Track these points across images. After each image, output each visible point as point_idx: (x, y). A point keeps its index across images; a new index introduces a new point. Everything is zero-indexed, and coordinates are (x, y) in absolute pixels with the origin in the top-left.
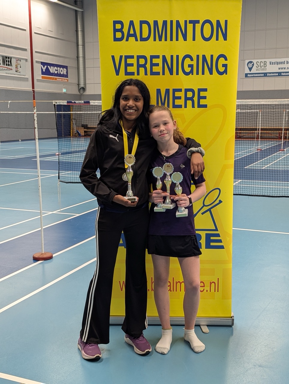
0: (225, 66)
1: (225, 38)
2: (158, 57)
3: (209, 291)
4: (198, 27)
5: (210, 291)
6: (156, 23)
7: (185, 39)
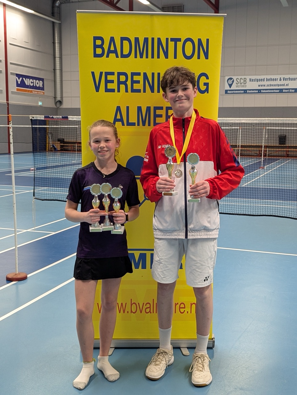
0: (206, 84)
1: (207, 57)
2: (139, 74)
3: (189, 312)
4: (180, 45)
5: (191, 313)
6: (137, 40)
7: (167, 57)
